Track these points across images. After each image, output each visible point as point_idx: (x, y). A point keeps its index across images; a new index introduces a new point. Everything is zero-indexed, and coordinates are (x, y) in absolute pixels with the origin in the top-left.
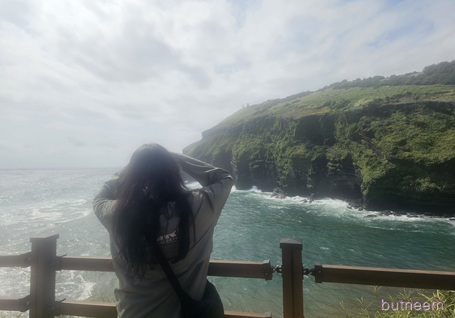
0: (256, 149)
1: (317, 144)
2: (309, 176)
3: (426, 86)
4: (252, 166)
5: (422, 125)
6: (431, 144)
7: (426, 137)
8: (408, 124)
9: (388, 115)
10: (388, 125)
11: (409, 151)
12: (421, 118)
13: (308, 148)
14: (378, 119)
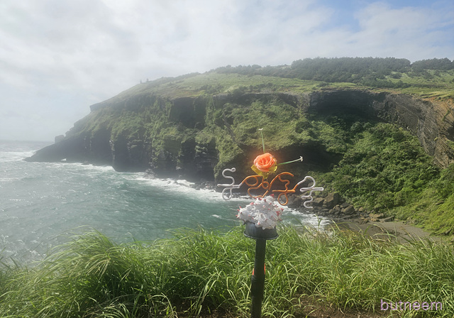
0: (135, 127)
1: (189, 127)
2: (179, 158)
3: (286, 79)
4: (131, 145)
5: (272, 115)
6: (273, 133)
7: (272, 126)
8: (262, 113)
9: (248, 104)
10: (246, 113)
11: (256, 138)
12: (274, 108)
13: (180, 130)
14: (240, 106)
